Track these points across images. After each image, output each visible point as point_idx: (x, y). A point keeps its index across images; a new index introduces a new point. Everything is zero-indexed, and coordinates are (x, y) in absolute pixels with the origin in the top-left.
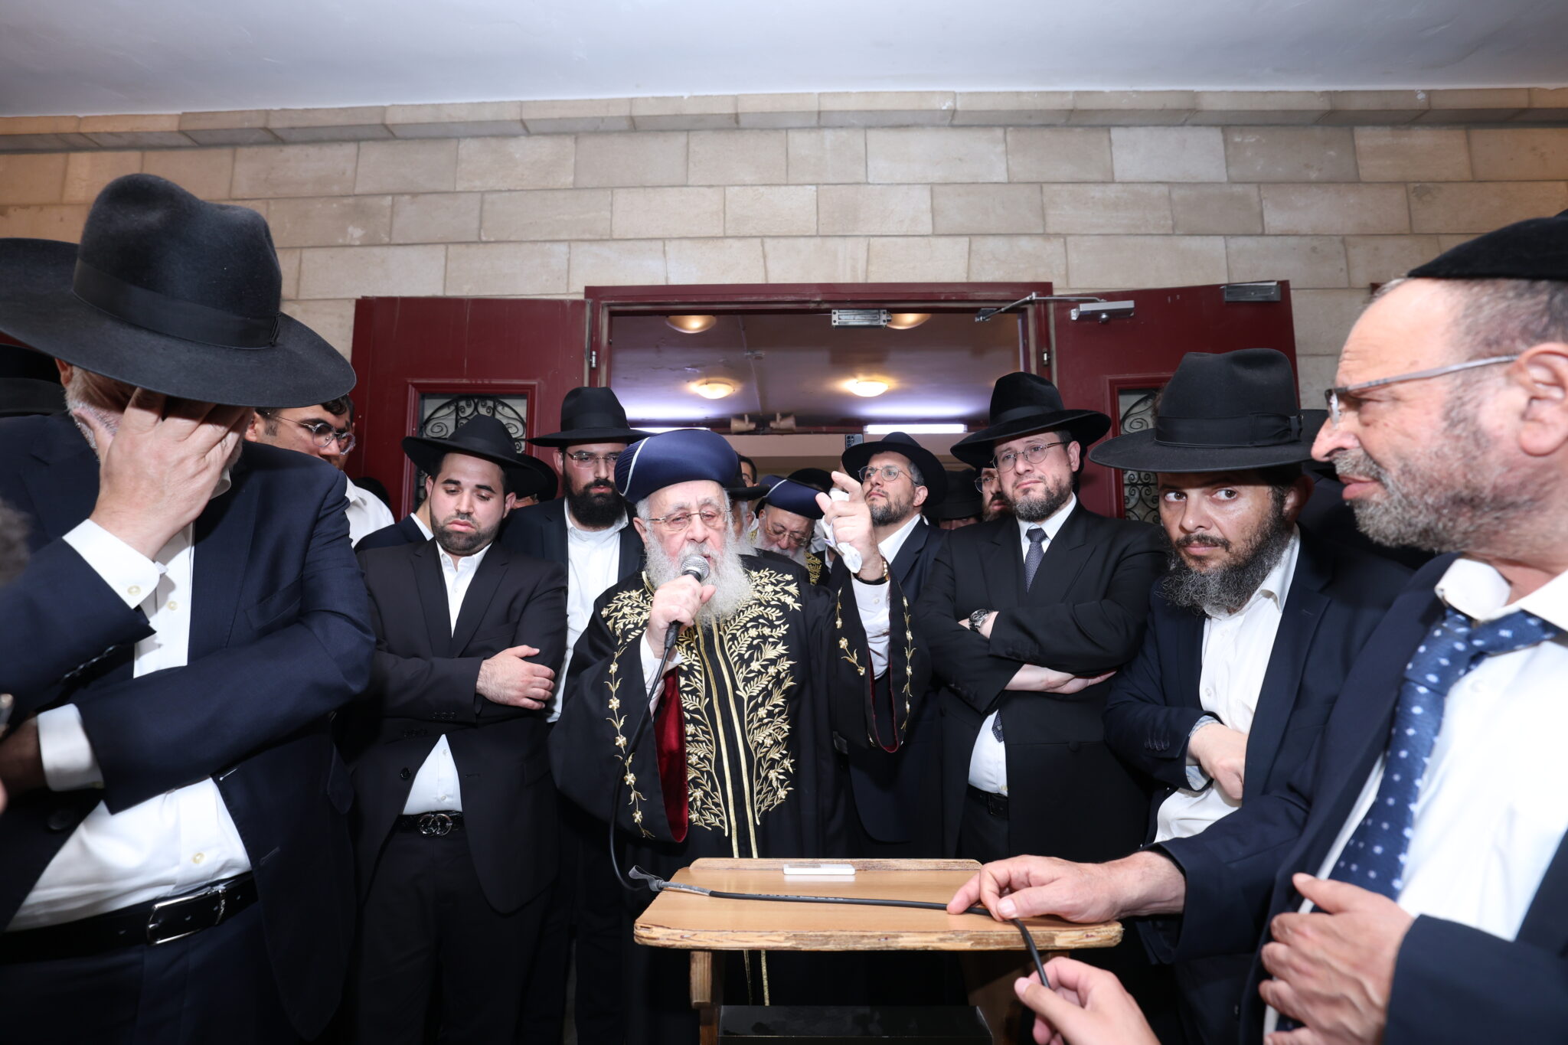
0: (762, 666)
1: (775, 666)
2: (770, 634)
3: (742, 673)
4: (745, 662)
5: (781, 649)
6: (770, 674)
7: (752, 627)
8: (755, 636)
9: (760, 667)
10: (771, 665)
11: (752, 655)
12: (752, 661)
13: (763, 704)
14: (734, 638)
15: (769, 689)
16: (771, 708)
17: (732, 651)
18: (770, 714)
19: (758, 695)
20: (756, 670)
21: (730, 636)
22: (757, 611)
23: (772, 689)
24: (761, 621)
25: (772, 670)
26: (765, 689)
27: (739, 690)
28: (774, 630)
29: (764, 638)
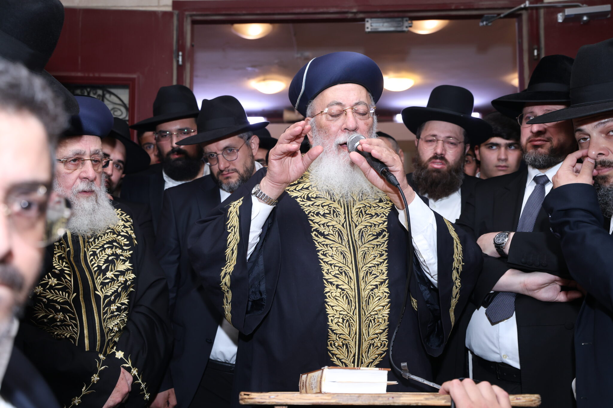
0: (115, 275)
1: (124, 276)
2: (121, 253)
3: (100, 279)
4: (102, 272)
5: (128, 265)
6: (120, 281)
7: (108, 247)
8: (109, 254)
9: (113, 276)
10: (121, 275)
11: (107, 268)
12: (107, 272)
13: (114, 302)
14: (94, 254)
15: (119, 291)
16: (119, 305)
17: (93, 262)
18: (119, 309)
19: (111, 295)
20: (110, 278)
21: (92, 253)
22: (112, 237)
23: (121, 292)
24: (115, 244)
25: (121, 279)
26: (116, 291)
27: (98, 291)
28: (123, 252)
29: (117, 256)
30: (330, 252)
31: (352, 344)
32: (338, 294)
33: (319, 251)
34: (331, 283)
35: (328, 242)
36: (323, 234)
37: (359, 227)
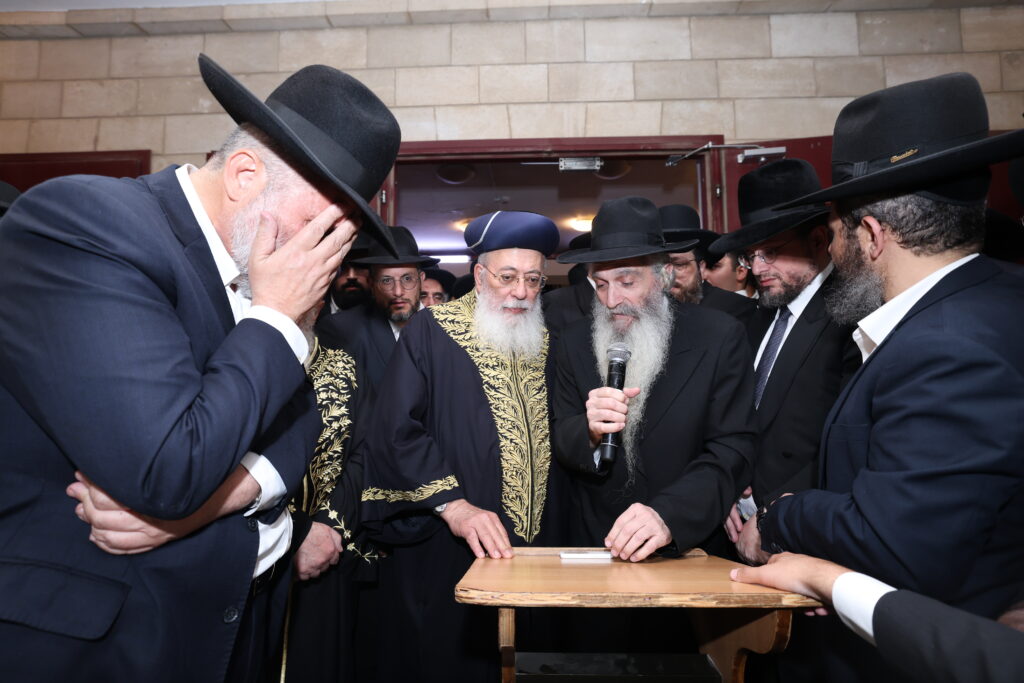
0: (328, 421)
1: (338, 422)
2: (337, 398)
5: (344, 410)
6: (333, 427)
7: (323, 391)
8: (324, 398)
10: (335, 421)
13: (325, 450)
16: (331, 454)
18: (330, 458)
23: (333, 439)
24: (331, 387)
25: (335, 425)
26: (328, 438)
30: (502, 406)
31: (525, 496)
32: (512, 448)
33: (491, 405)
34: (505, 437)
35: (499, 395)
36: (493, 387)
37: (525, 381)
